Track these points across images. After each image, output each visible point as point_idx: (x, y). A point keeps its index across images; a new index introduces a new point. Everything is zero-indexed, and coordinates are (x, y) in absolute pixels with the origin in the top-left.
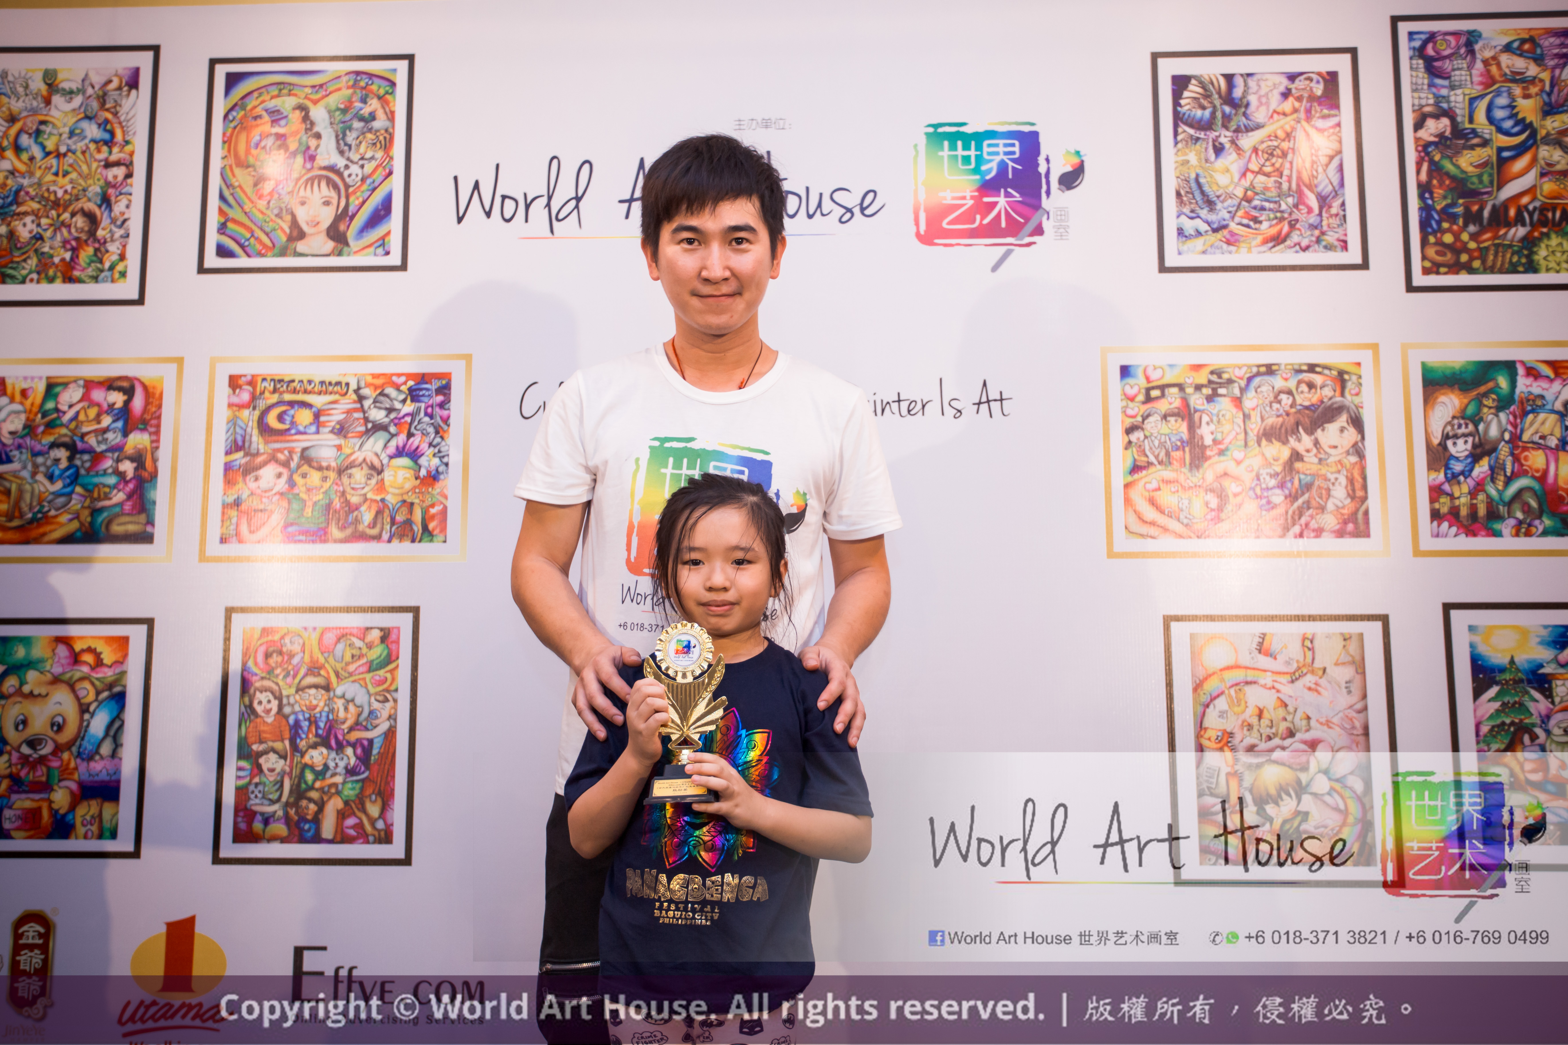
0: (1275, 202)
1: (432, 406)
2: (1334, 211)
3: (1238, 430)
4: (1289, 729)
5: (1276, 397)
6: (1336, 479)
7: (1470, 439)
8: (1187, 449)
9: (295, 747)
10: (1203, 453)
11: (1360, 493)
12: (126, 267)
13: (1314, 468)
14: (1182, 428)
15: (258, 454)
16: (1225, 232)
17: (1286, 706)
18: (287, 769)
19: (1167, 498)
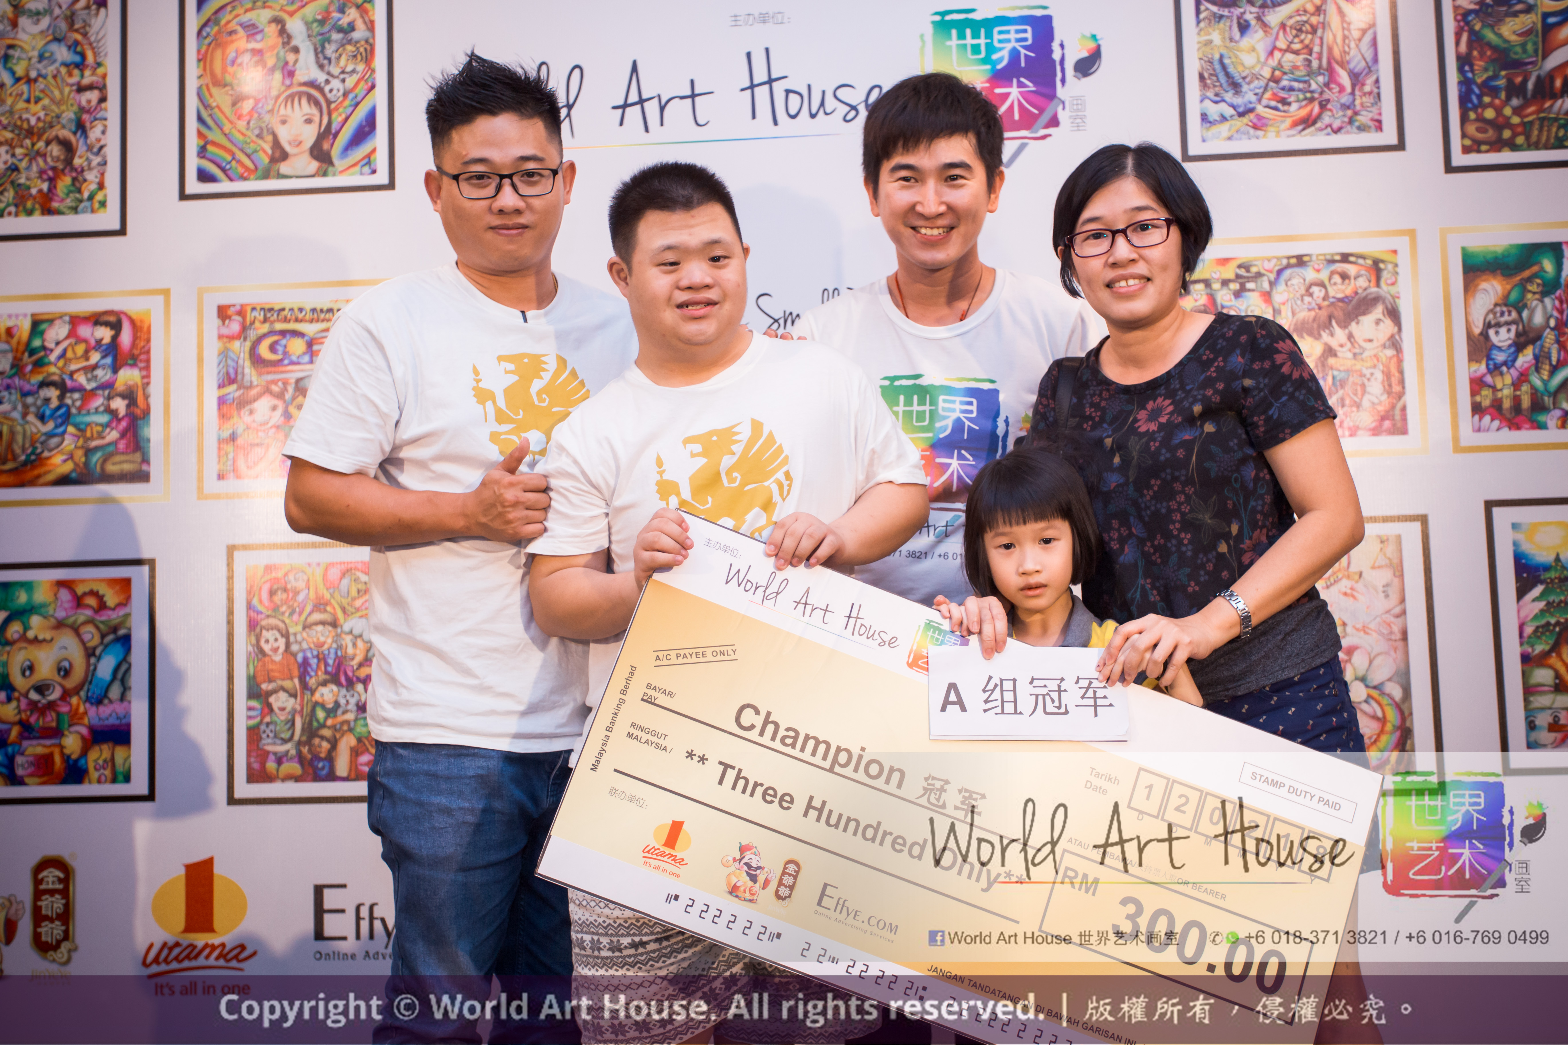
0: (1305, 82)
5: (1308, 290)
6: (1372, 374)
7: (1513, 328)
9: (305, 686)
11: (1397, 389)
12: (105, 196)
13: (1349, 364)
15: (251, 386)
16: (1252, 116)
18: (298, 708)
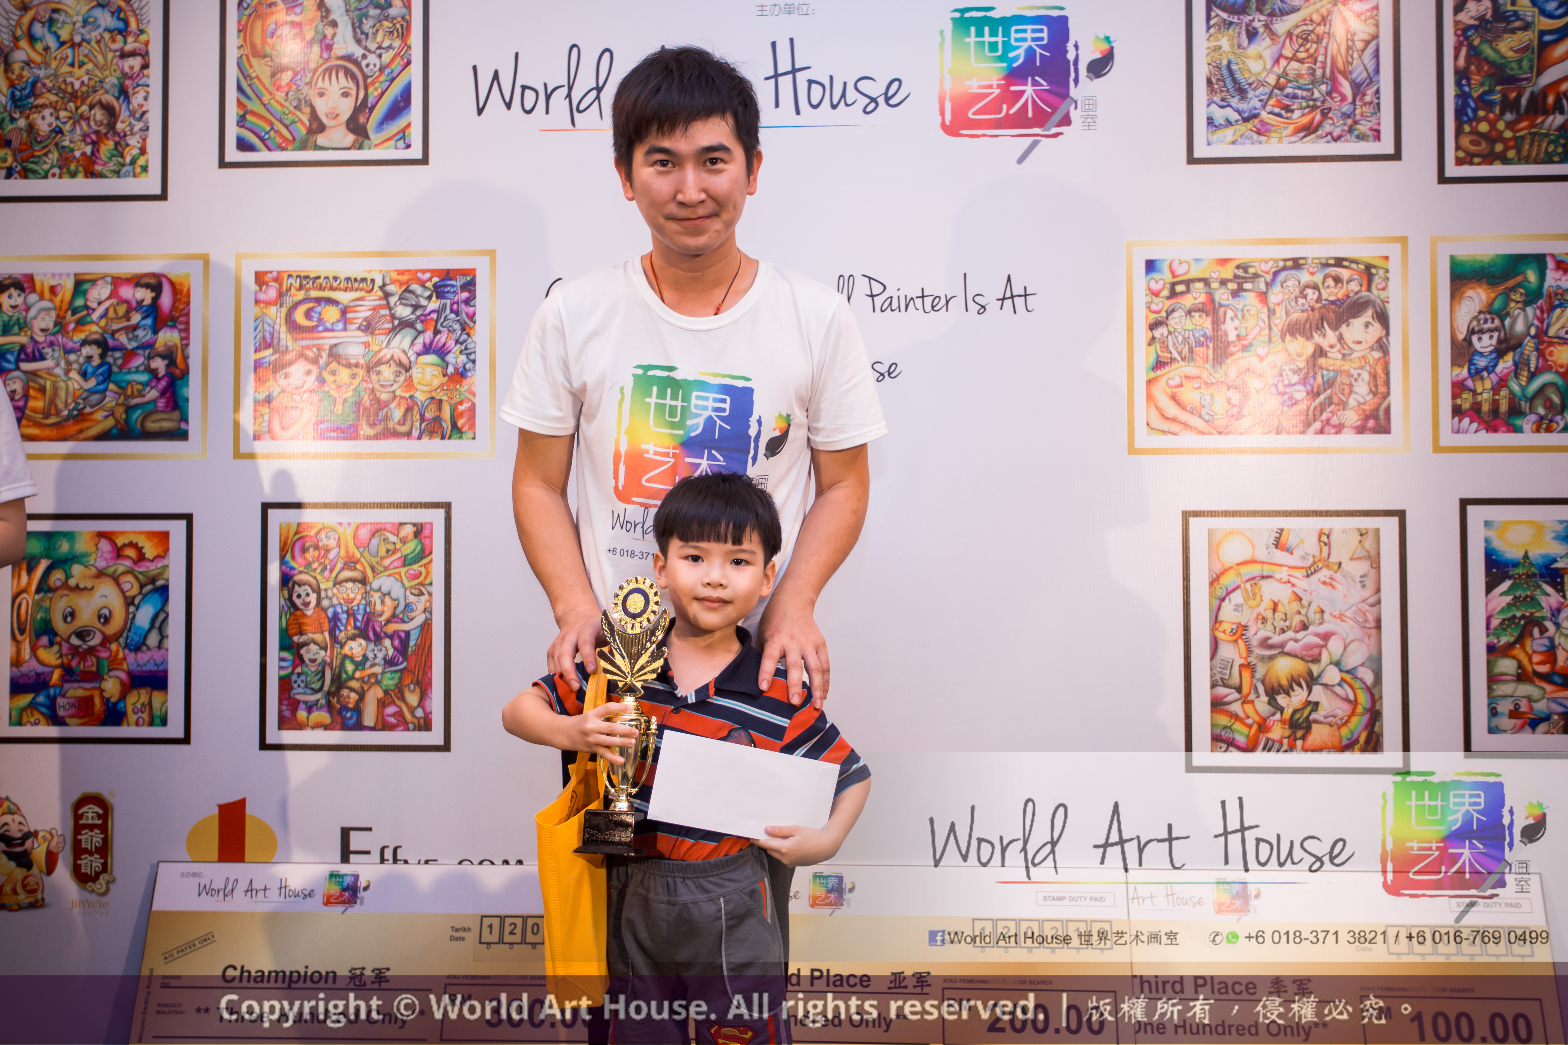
0: (1308, 90)
1: (457, 303)
2: (1368, 99)
3: (1262, 325)
4: (1302, 622)
5: (1302, 292)
6: (1359, 375)
7: (1496, 334)
9: (334, 639)
10: (1227, 349)
11: (1382, 389)
12: (147, 161)
13: (1339, 363)
14: (1205, 323)
15: (287, 351)
16: (1256, 121)
17: (1300, 599)
18: (328, 660)
19: (1189, 395)
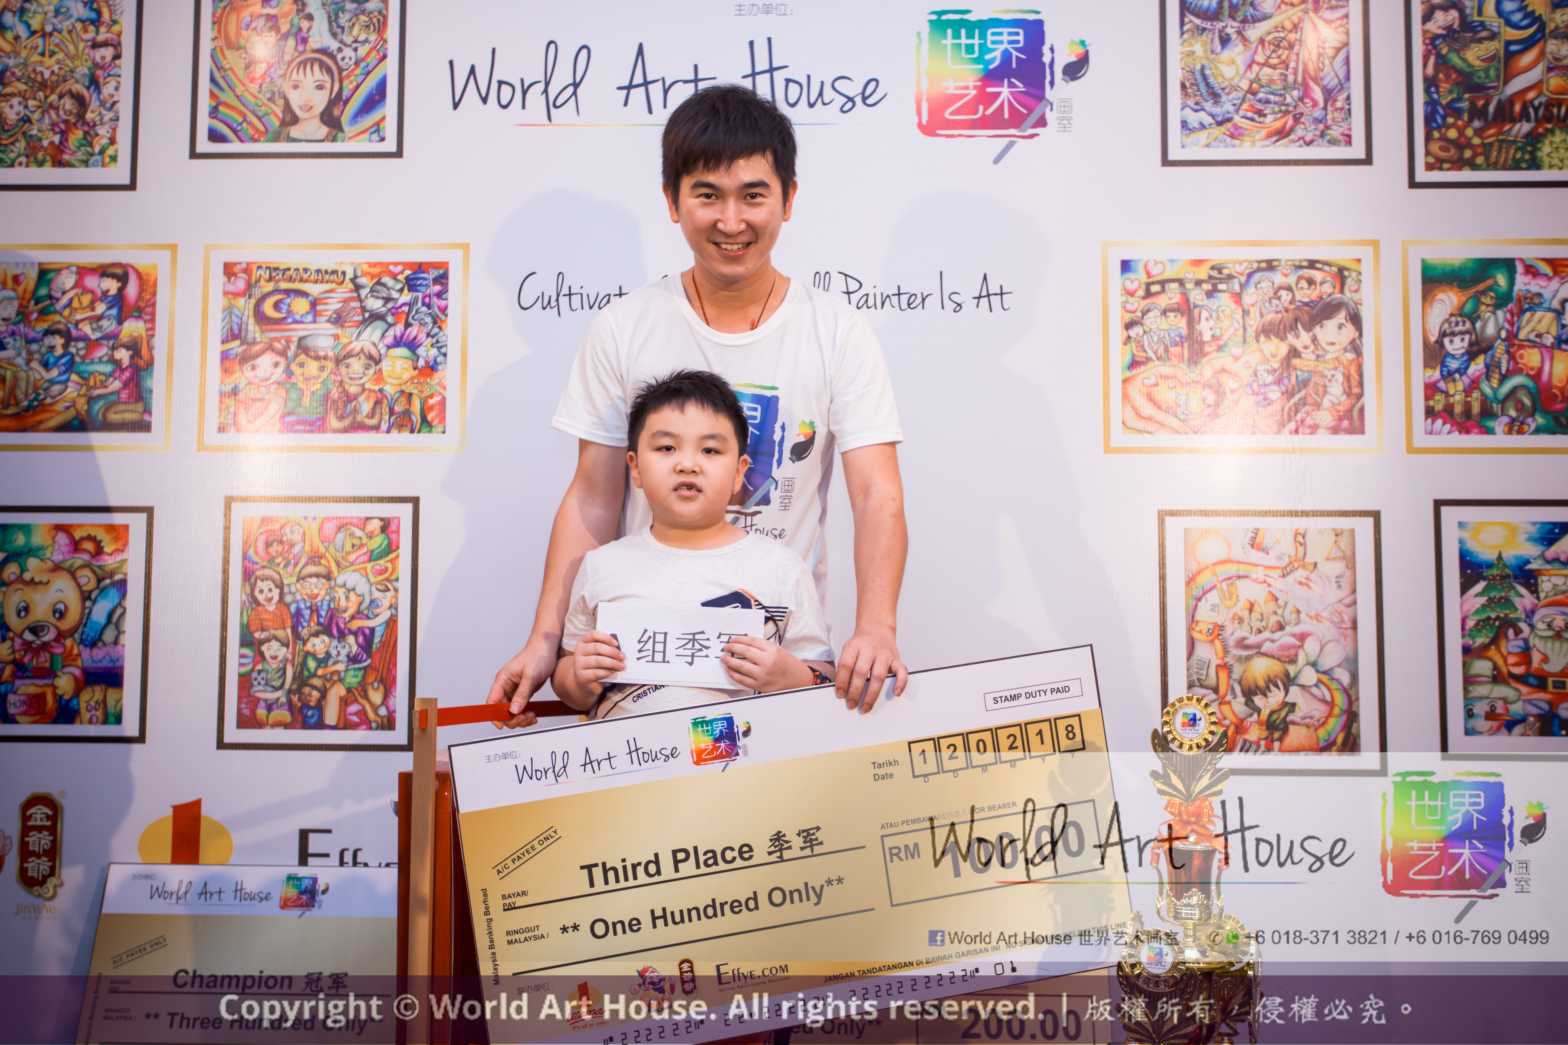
0: (1281, 95)
1: (429, 296)
2: (1339, 104)
3: (1237, 326)
4: (1278, 622)
5: (1275, 293)
6: (1333, 376)
7: (1467, 337)
8: (1186, 345)
10: (1202, 349)
11: (1356, 390)
13: (1312, 365)
14: (1180, 323)
15: (254, 343)
16: (1229, 125)
17: (1277, 599)
18: (290, 657)
19: (1164, 394)
